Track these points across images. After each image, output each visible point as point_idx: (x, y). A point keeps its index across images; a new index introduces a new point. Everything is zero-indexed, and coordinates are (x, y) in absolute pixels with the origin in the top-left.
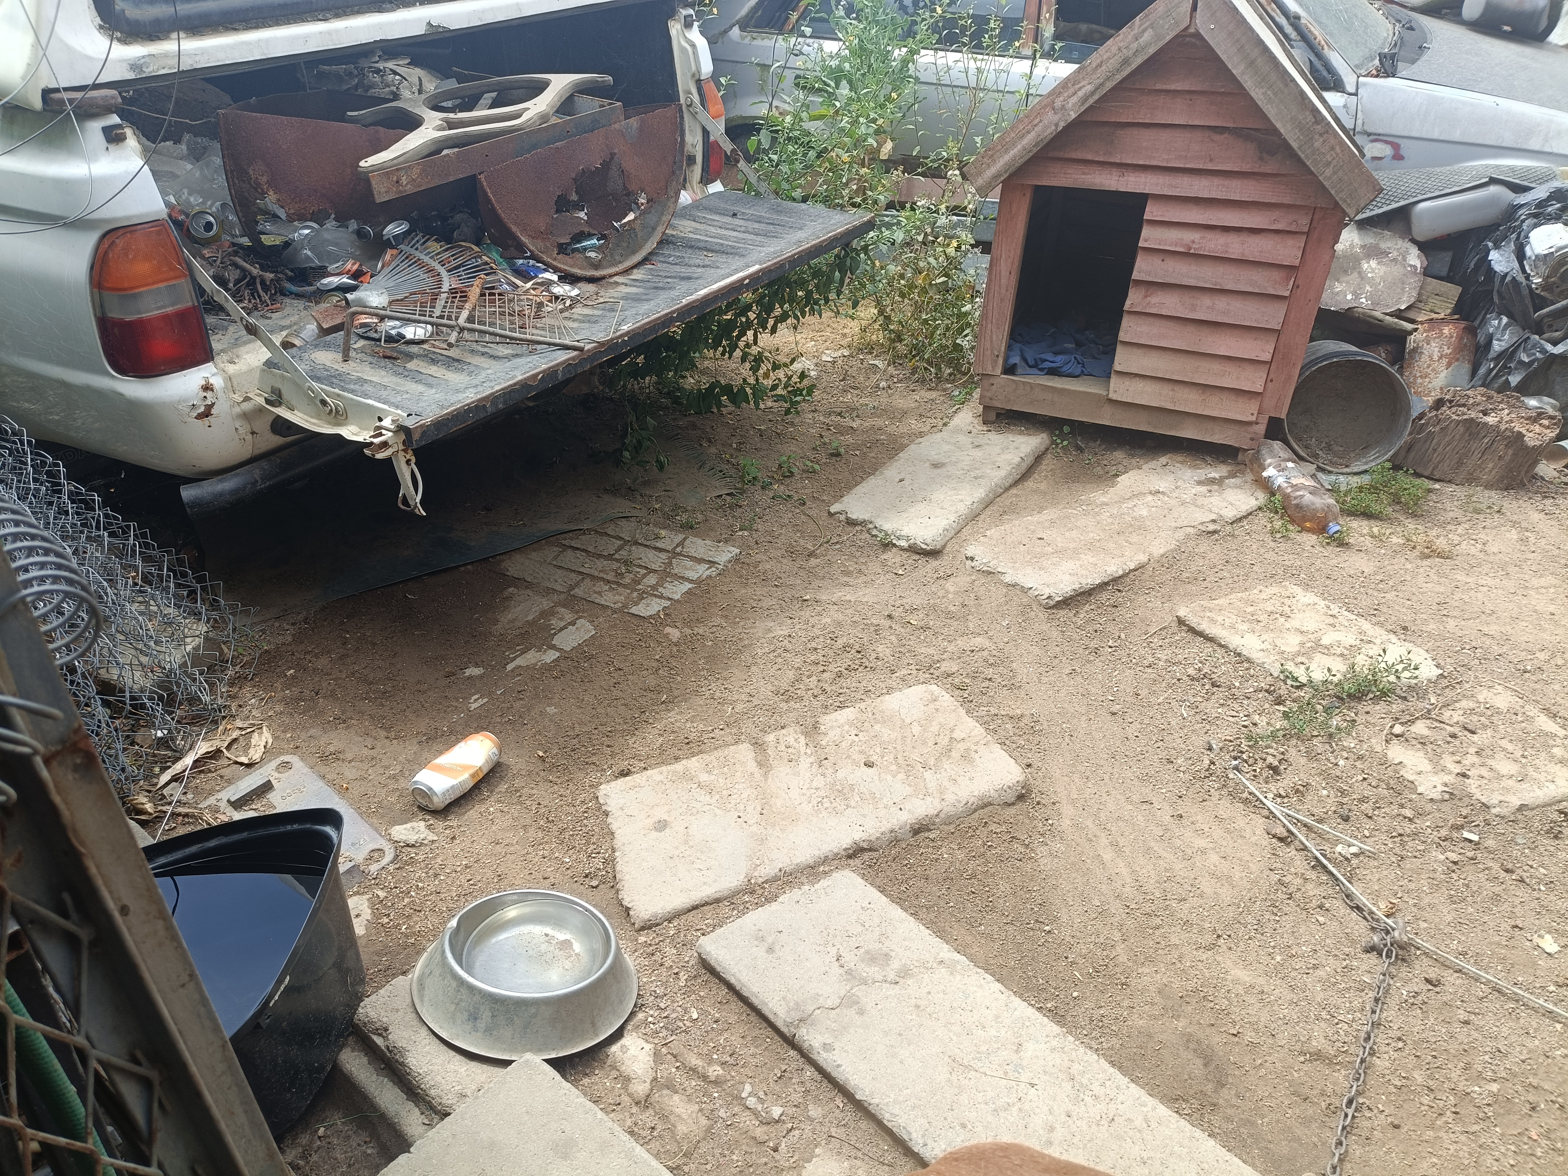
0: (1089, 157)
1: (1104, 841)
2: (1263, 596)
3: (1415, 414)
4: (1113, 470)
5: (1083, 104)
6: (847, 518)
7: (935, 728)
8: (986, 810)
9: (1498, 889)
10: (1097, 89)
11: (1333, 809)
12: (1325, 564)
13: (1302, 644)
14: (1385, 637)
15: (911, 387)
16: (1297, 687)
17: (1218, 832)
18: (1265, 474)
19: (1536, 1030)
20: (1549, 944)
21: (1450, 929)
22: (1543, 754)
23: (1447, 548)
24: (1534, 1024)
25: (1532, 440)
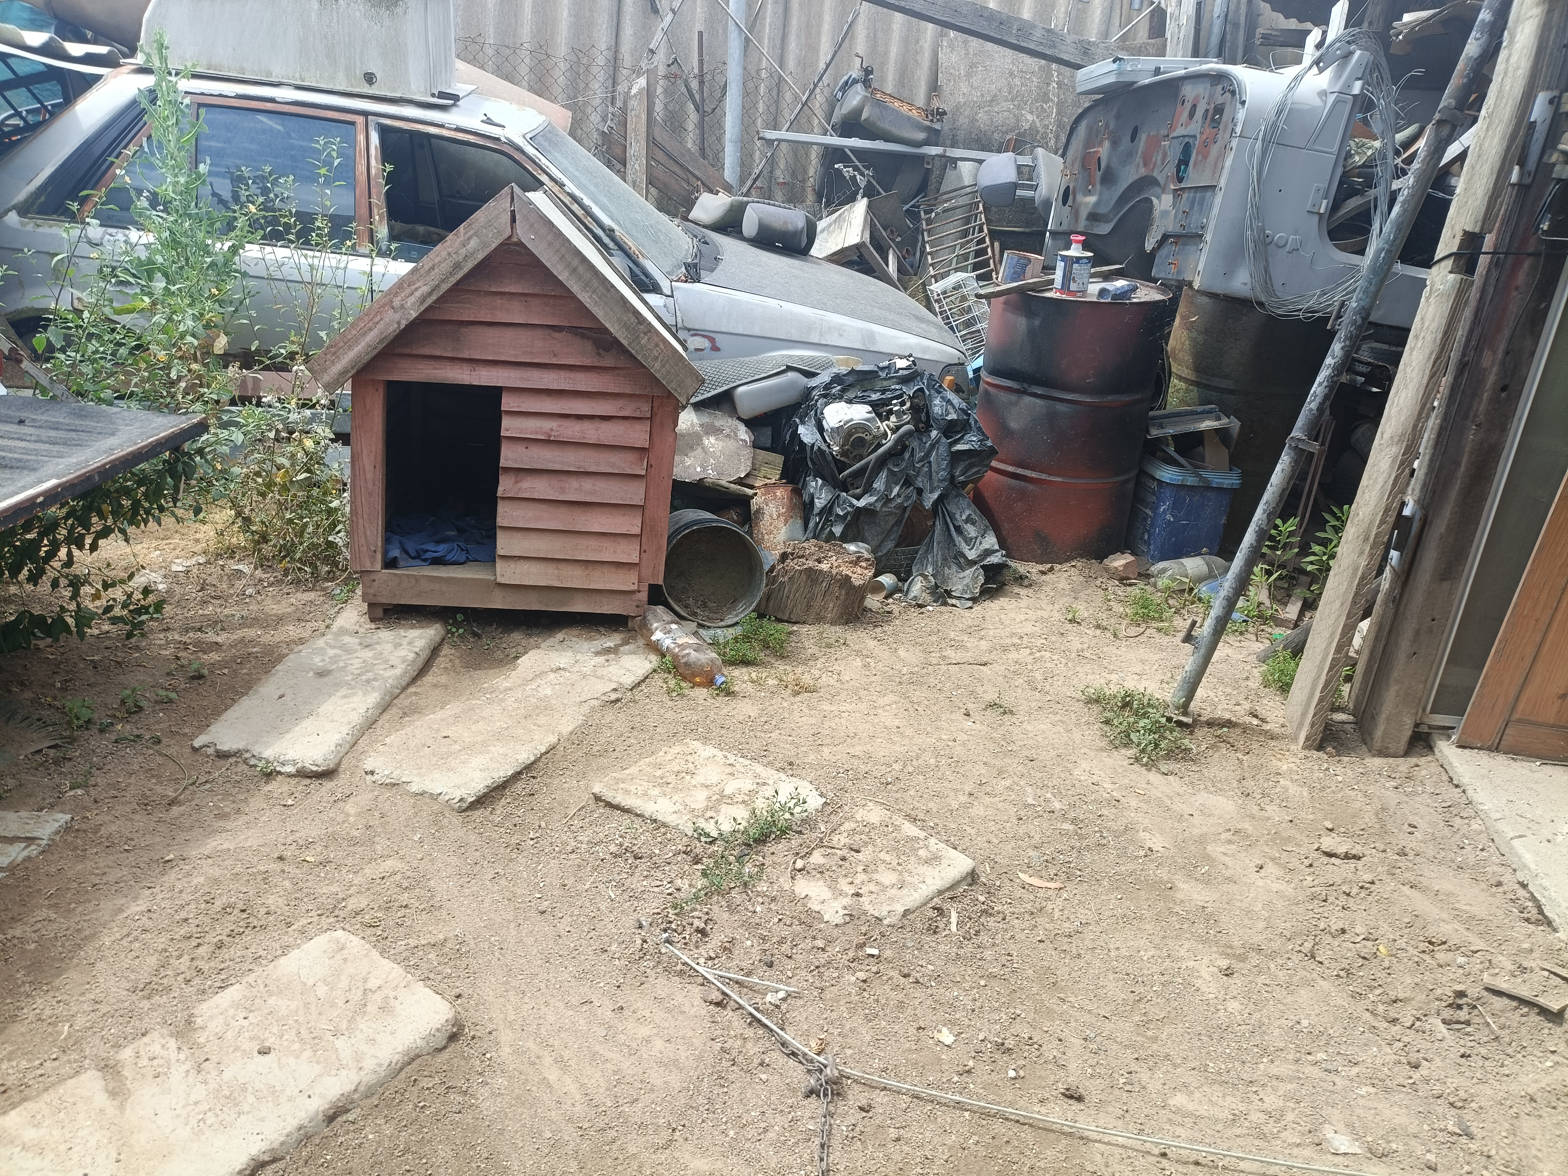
0: (438, 353)
1: (548, 1060)
2: (669, 757)
3: (766, 568)
4: (513, 652)
5: (422, 303)
6: (217, 751)
7: (344, 983)
8: (414, 1065)
9: (901, 996)
10: (433, 290)
11: (758, 958)
12: (717, 714)
13: (709, 798)
14: (776, 777)
15: (285, 591)
16: (711, 843)
17: (659, 1015)
18: (653, 638)
19: (951, 1125)
20: (947, 1037)
21: (870, 1049)
22: (913, 858)
23: (812, 683)
24: (949, 1120)
25: (857, 580)
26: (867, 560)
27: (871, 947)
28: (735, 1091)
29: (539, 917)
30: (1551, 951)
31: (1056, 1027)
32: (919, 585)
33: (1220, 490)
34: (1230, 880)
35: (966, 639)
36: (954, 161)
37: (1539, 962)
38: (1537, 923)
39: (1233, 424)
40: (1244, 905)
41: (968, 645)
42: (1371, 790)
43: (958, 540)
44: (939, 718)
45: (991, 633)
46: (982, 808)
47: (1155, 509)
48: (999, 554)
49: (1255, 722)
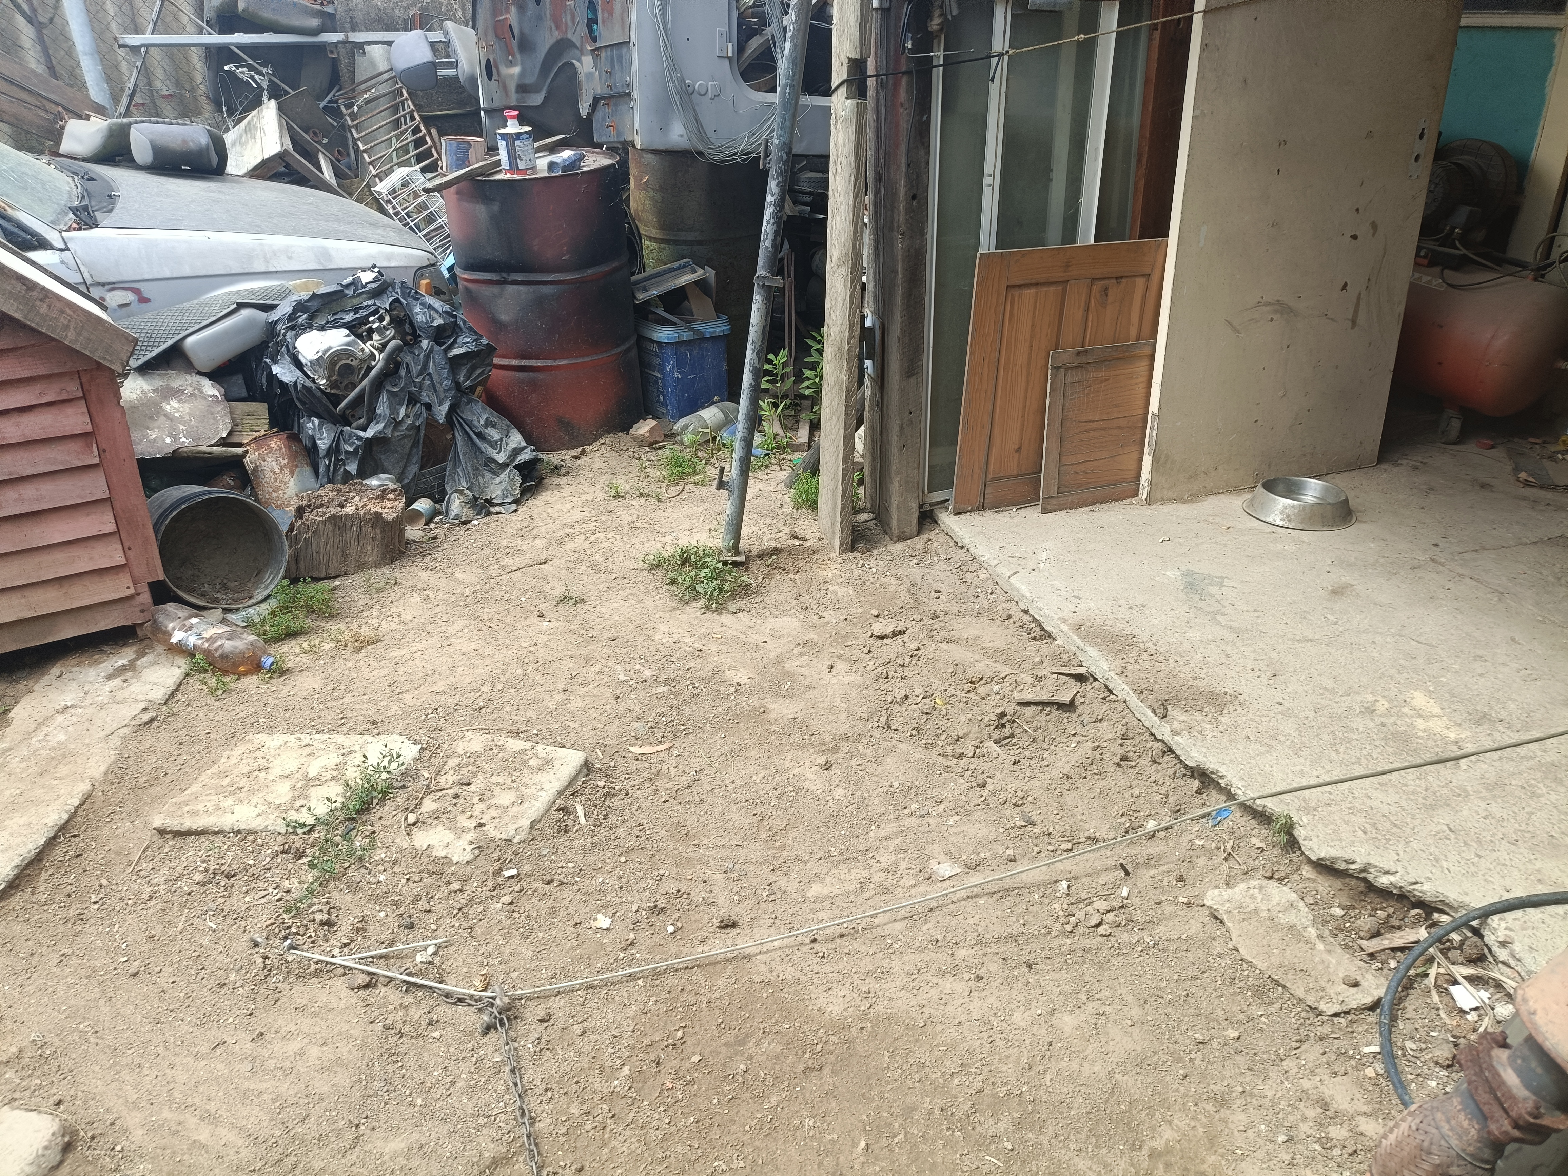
2: (233, 761)
3: (284, 529)
9: (550, 903)
11: (396, 924)
12: (277, 698)
13: (293, 788)
14: (361, 741)
16: (309, 832)
17: (306, 1023)
18: (174, 640)
19: (629, 998)
20: (603, 921)
21: (535, 963)
22: (525, 771)
23: (372, 634)
24: (625, 994)
25: (389, 515)
26: (394, 491)
27: (508, 869)
28: (410, 1061)
29: (132, 981)
30: (1056, 657)
31: (698, 872)
32: (457, 502)
33: (714, 338)
34: (810, 687)
35: (519, 542)
36: (361, 46)
37: (1048, 669)
38: (1042, 638)
39: (709, 273)
40: (826, 705)
41: (524, 548)
42: (900, 571)
43: (483, 446)
44: (515, 628)
45: (543, 530)
46: (579, 700)
47: (662, 370)
48: (528, 450)
49: (797, 542)
